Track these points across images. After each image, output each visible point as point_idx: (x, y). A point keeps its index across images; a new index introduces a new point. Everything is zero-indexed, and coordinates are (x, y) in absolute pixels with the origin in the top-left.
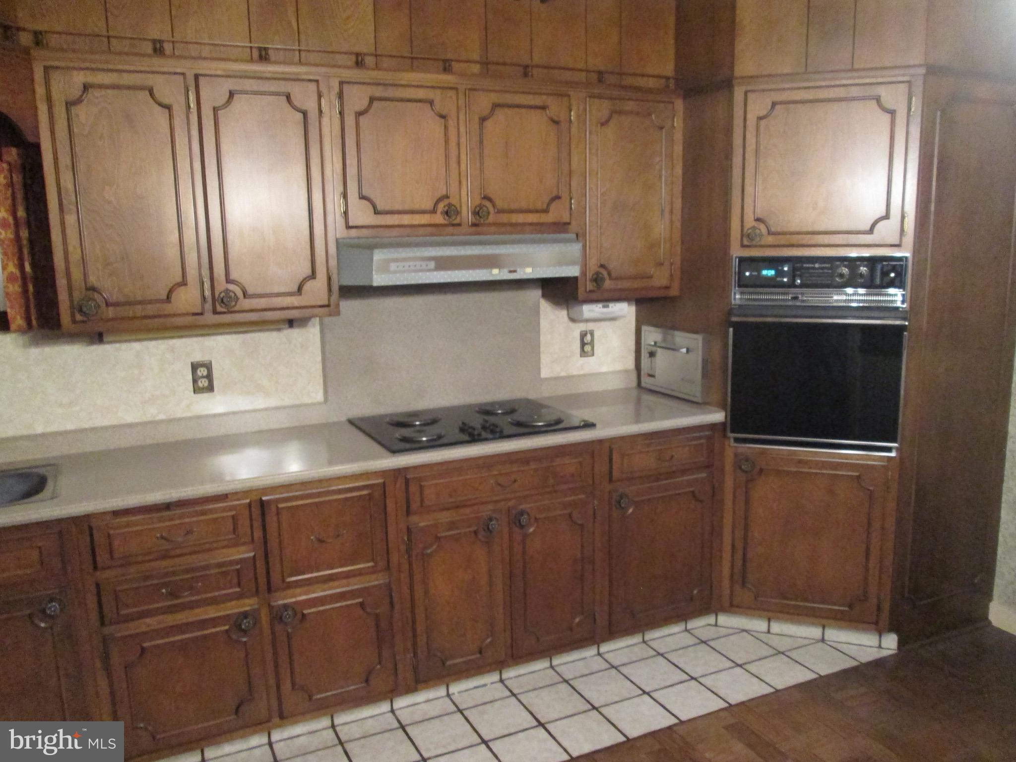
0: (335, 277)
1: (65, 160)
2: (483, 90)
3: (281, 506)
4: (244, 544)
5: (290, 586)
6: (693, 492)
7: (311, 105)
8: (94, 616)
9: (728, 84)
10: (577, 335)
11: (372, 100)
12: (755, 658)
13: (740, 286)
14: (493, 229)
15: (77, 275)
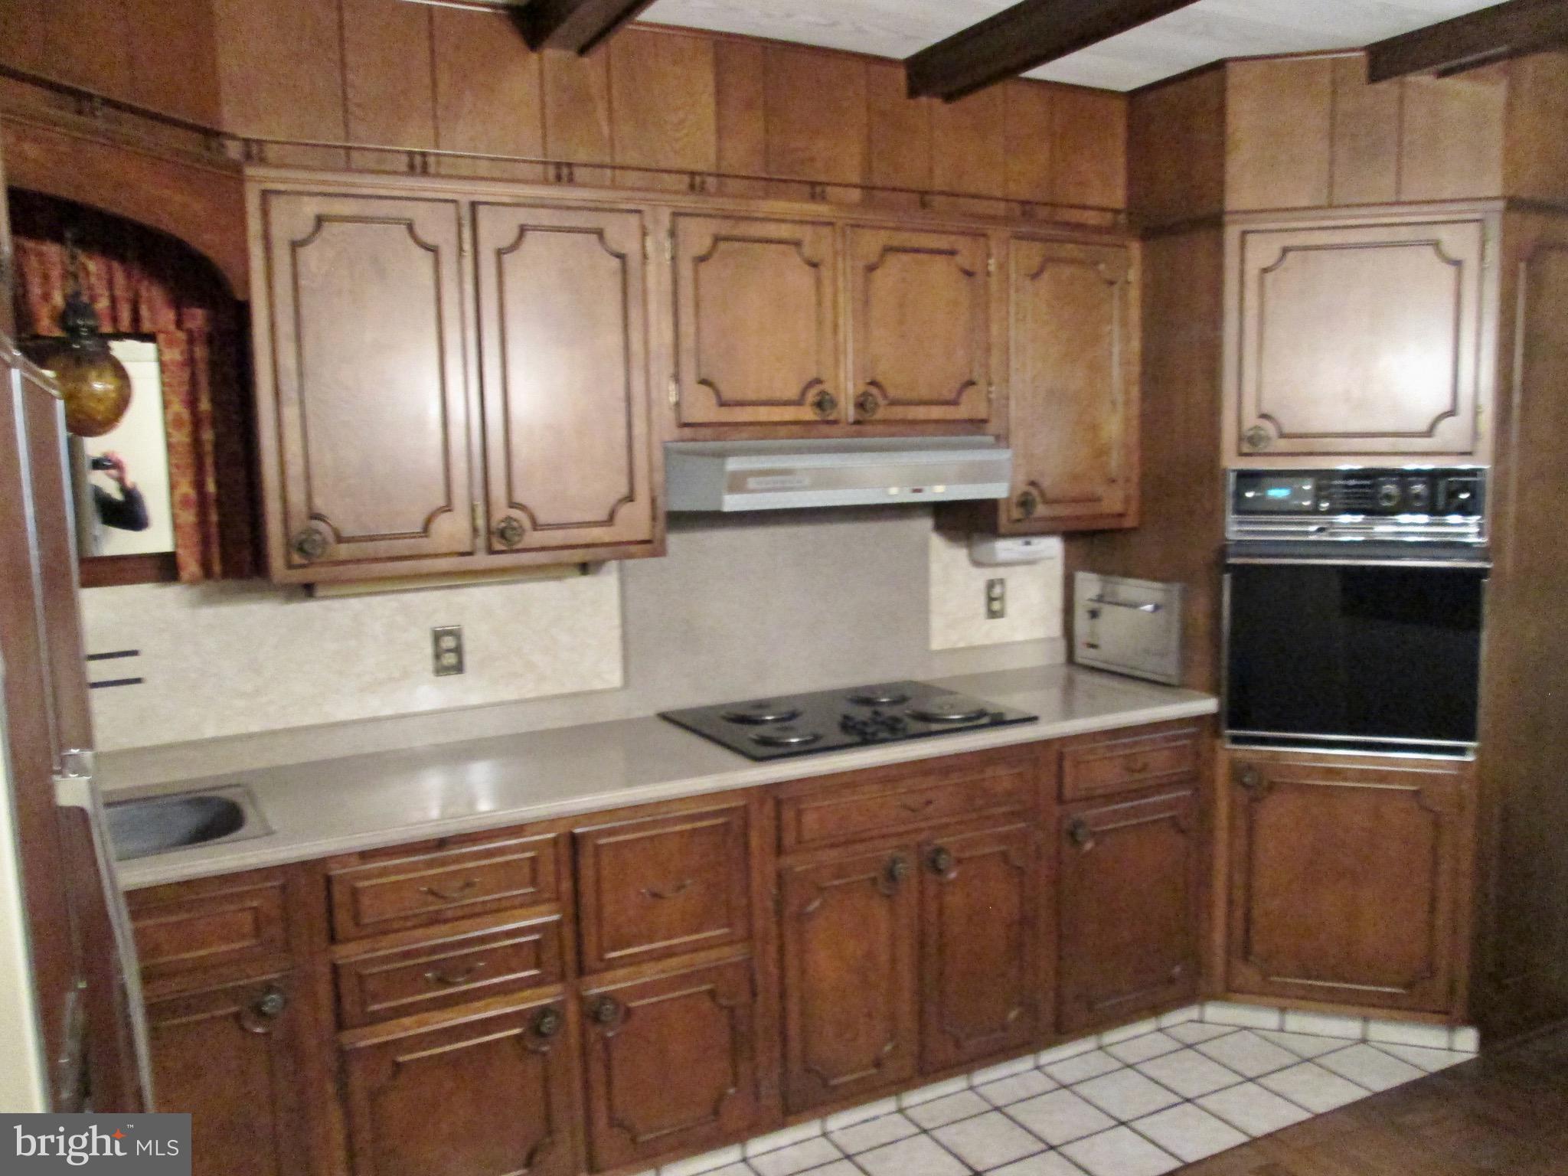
0: (660, 501)
1: (285, 327)
2: (872, 227)
3: (603, 841)
4: (548, 900)
5: (611, 965)
6: (1172, 818)
7: (631, 247)
8: (326, 1016)
9: (1215, 222)
10: (980, 585)
11: (717, 239)
12: (1271, 1068)
13: (1238, 511)
14: (880, 428)
15: (297, 496)
